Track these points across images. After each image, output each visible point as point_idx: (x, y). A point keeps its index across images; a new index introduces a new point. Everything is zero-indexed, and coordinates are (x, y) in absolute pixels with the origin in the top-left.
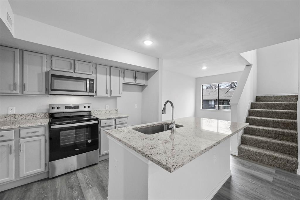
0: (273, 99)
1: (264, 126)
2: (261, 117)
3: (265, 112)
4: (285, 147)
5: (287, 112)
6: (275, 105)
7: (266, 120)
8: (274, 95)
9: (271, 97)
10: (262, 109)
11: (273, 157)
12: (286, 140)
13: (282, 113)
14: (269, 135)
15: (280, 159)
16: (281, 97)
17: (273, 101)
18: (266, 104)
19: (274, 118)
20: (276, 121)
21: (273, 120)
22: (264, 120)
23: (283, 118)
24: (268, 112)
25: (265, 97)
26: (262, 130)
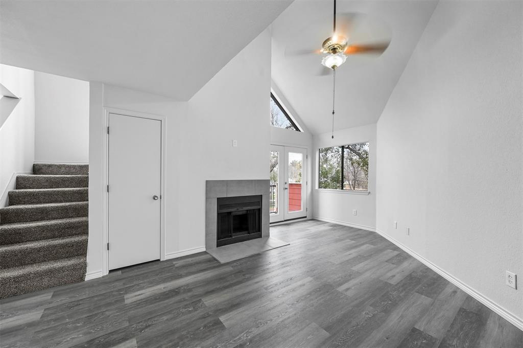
0: (63, 169)
1: (42, 219)
2: (37, 203)
3: (45, 194)
4: (73, 245)
5: (79, 190)
6: (64, 181)
7: (45, 208)
8: (65, 164)
9: (60, 167)
10: (41, 188)
11: (50, 272)
12: (76, 234)
13: (74, 192)
14: (49, 234)
15: (62, 269)
16: (74, 167)
17: (64, 174)
18: (48, 180)
19: (61, 202)
20: (62, 207)
21: (57, 207)
22: (41, 208)
23: (75, 201)
24: (50, 194)
25: (50, 166)
26: (35, 227)
